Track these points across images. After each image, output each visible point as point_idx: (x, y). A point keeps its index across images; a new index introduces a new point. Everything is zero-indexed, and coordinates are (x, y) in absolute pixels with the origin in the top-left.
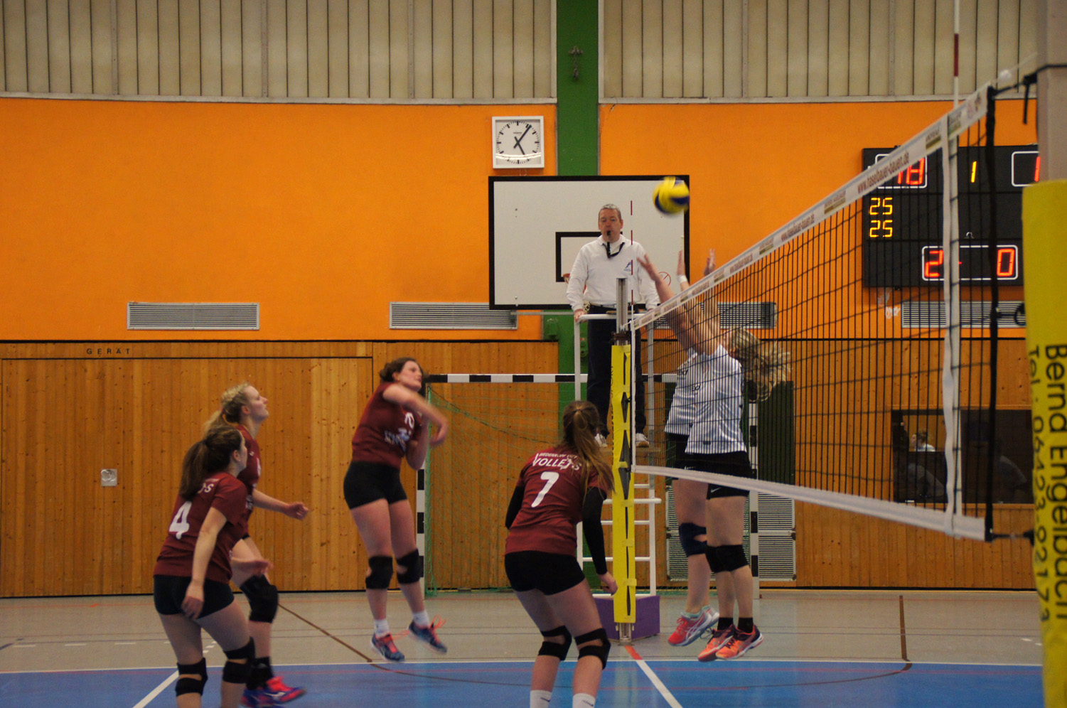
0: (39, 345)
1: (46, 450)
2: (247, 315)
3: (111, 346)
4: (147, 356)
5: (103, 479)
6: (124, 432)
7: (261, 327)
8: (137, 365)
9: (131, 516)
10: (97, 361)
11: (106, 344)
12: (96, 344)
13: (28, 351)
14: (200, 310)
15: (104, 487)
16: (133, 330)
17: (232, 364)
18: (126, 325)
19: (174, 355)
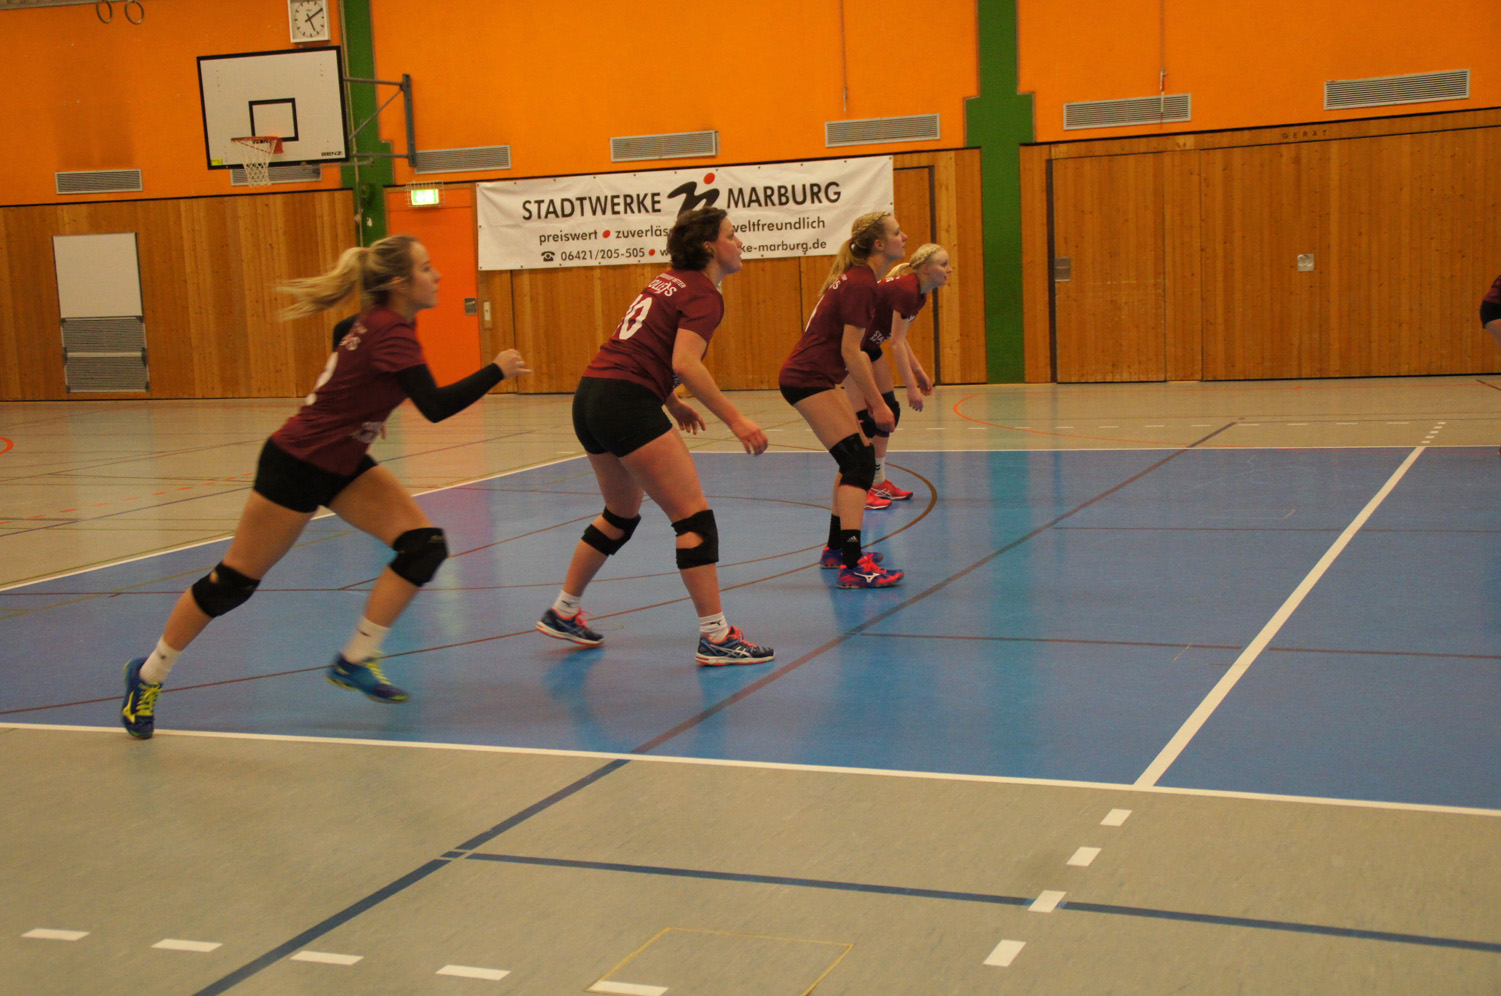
0: (1235, 133)
1: (1244, 237)
2: (1457, 83)
3: (1307, 128)
4: (1344, 136)
5: (1300, 265)
6: (1320, 216)
7: (1469, 96)
8: (1335, 146)
9: (1328, 301)
10: (1293, 145)
11: (1302, 127)
12: (1292, 129)
13: (1225, 139)
14: (1403, 83)
15: (1301, 272)
16: (1330, 110)
17: (1437, 137)
18: (1322, 107)
19: (1374, 132)
